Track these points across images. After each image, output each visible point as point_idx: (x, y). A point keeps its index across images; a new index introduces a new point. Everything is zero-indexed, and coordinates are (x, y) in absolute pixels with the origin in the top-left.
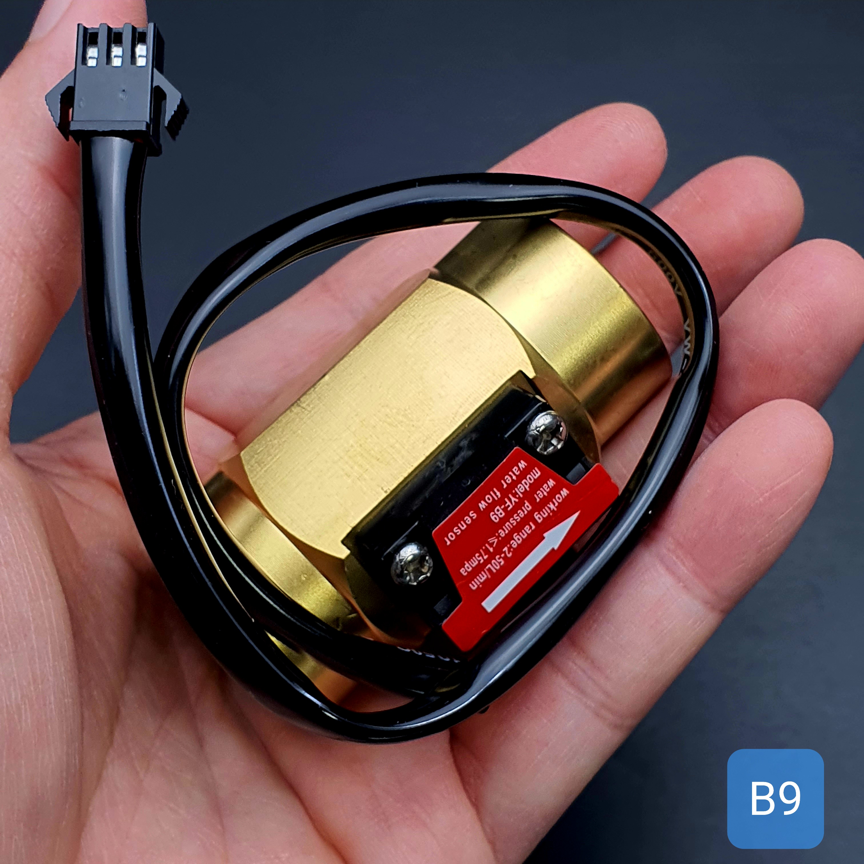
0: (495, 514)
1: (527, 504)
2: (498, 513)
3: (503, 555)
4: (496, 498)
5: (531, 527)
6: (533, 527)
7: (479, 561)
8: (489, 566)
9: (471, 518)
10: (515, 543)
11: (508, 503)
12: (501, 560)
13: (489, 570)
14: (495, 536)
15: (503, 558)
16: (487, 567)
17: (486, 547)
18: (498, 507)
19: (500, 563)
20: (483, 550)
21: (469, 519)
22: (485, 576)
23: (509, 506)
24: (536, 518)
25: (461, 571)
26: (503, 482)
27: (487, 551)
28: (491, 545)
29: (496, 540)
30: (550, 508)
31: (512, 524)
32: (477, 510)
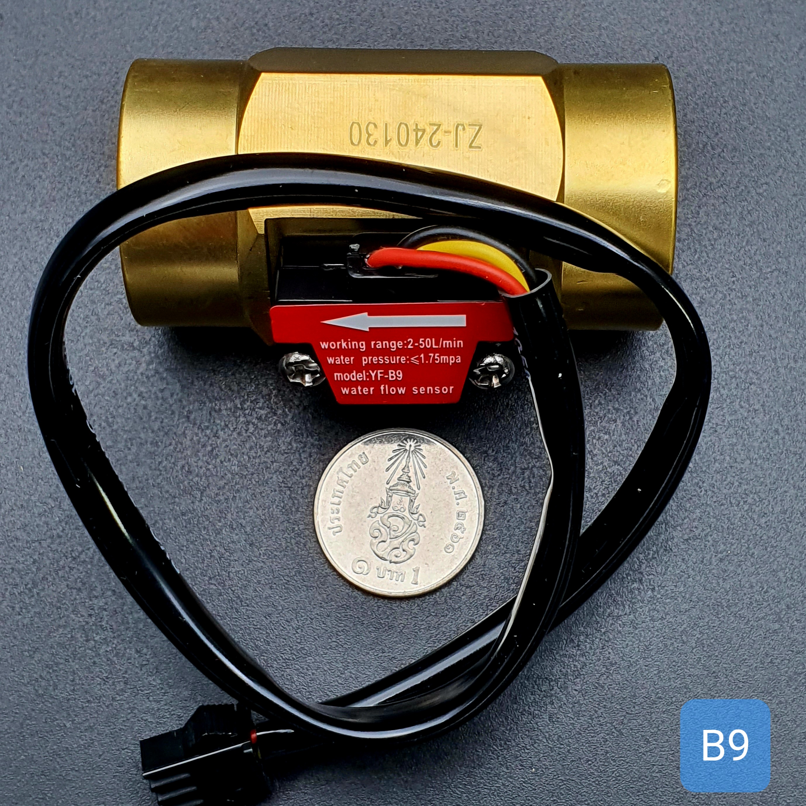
0: (397, 376)
1: (364, 363)
2: (393, 375)
3: (416, 344)
4: (387, 386)
5: (375, 344)
6: (373, 343)
7: (439, 356)
8: (434, 347)
9: (418, 390)
10: (398, 344)
11: (379, 375)
12: (421, 342)
13: (437, 343)
14: (410, 362)
15: (418, 342)
16: (437, 347)
17: (425, 361)
18: (390, 379)
19: (424, 341)
20: (429, 361)
21: (421, 390)
22: (444, 342)
23: (381, 373)
24: (364, 347)
25: (460, 361)
26: (371, 393)
27: (427, 358)
28: (419, 359)
29: (412, 359)
30: (347, 345)
31: (389, 359)
32: (409, 391)
